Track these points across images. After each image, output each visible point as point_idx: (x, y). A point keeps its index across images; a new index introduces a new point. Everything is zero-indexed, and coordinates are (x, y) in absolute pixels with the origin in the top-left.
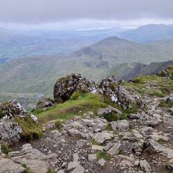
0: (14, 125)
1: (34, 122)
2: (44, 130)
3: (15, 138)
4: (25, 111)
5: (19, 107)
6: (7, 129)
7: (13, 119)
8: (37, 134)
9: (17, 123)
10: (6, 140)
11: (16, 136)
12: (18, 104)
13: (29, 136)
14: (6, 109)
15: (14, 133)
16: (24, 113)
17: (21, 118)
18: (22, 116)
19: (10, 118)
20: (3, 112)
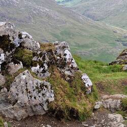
0: (42, 86)
1: (84, 88)
2: (97, 107)
3: (39, 108)
4: (75, 65)
5: (67, 57)
6: (30, 89)
7: (48, 74)
8: (77, 113)
9: (48, 84)
10: (23, 107)
11: (41, 105)
12: (67, 52)
13: (61, 112)
14: (41, 55)
15: (39, 100)
16: (72, 67)
17: (64, 76)
18: (67, 73)
19: (44, 71)
20: (35, 59)
